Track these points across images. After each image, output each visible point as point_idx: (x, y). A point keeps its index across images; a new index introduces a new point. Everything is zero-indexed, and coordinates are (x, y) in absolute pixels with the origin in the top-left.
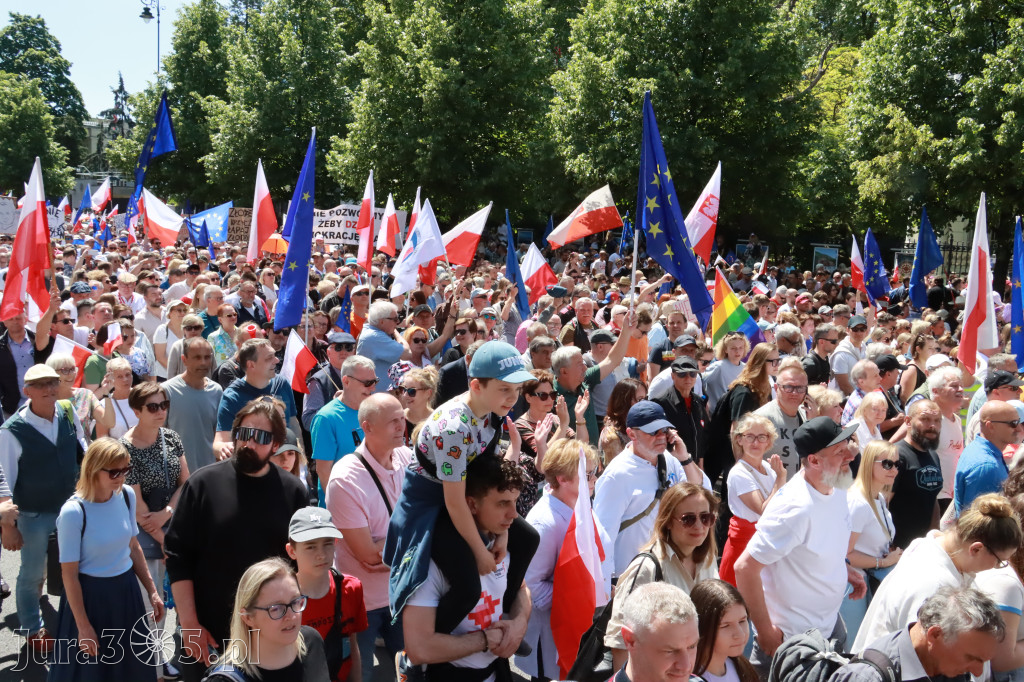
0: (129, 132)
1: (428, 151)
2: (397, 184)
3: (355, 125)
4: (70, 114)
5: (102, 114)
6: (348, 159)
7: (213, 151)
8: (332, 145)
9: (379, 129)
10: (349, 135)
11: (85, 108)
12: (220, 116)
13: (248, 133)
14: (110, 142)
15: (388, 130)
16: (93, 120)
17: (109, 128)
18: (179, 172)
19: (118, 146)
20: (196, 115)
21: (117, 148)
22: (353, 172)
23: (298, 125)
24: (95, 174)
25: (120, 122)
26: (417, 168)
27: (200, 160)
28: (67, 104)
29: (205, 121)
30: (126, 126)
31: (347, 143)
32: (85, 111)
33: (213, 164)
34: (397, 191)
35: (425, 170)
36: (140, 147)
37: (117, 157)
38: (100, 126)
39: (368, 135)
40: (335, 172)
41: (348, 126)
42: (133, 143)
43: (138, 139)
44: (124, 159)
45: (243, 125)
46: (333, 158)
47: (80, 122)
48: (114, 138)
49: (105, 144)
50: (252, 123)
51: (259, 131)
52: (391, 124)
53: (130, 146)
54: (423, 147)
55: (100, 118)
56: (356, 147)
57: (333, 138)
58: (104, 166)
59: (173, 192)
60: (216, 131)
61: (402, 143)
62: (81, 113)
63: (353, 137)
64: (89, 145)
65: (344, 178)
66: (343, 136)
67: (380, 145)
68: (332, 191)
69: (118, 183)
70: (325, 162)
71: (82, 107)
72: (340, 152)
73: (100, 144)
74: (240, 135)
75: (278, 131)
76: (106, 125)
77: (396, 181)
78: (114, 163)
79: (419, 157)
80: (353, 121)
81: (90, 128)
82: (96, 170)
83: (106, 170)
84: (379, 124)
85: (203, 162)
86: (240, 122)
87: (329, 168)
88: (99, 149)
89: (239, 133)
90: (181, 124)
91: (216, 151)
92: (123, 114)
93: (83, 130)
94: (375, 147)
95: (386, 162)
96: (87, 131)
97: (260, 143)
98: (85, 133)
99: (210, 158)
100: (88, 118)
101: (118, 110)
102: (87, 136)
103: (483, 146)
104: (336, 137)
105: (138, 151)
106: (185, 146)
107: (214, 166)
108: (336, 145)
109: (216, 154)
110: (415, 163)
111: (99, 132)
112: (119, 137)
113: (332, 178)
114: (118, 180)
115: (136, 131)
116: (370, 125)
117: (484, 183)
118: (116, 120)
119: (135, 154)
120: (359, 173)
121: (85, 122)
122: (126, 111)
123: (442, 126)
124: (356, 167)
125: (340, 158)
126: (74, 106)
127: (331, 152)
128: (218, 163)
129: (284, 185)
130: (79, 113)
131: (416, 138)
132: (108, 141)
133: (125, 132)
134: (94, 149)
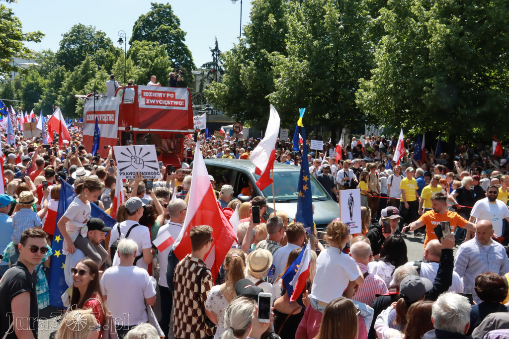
0: (220, 78)
1: (432, 88)
2: (408, 113)
3: (377, 70)
4: (184, 67)
5: (204, 66)
6: (373, 95)
7: (275, 91)
8: (360, 85)
9: (395, 73)
10: (371, 78)
11: (193, 62)
12: (281, 66)
13: (300, 78)
14: (207, 85)
15: (401, 73)
16: (199, 70)
17: (208, 75)
18: (252, 105)
19: (212, 88)
20: (264, 66)
21: (212, 89)
22: (375, 105)
23: (336, 71)
24: (198, 106)
25: (215, 71)
26: (424, 101)
27: (266, 97)
28: (182, 60)
29: (271, 69)
30: (219, 73)
31: (371, 84)
32: (193, 64)
33: (275, 99)
34: (408, 118)
35: (430, 103)
36: (227, 88)
37: (212, 95)
38: (202, 74)
39: (386, 78)
40: (361, 105)
41: (372, 71)
42: (222, 85)
43: (225, 83)
44: (216, 97)
45: (296, 72)
46: (360, 94)
47: (190, 71)
48: (210, 82)
49: (204, 86)
50: (303, 71)
51: (308, 76)
52: (405, 68)
53: (220, 88)
54: (430, 85)
55: (203, 68)
56: (377, 86)
57: (361, 80)
58: (203, 100)
59: (247, 119)
60: (278, 77)
61: (413, 82)
62: (190, 66)
63: (375, 79)
64: (195, 87)
65: (368, 109)
66: (368, 79)
67: (395, 85)
68: (359, 118)
69: (212, 113)
70: (355, 98)
71: (191, 62)
72: (366, 90)
73: (201, 86)
74: (294, 79)
75: (321, 76)
76: (206, 73)
77: (407, 111)
78: (209, 99)
79: (425, 92)
80: (377, 67)
81: (196, 75)
82: (199, 103)
83: (205, 103)
84: (395, 69)
85: (268, 98)
86: (294, 70)
87: (357, 102)
88: (201, 90)
89: (294, 78)
90: (254, 72)
91: (277, 90)
92: (217, 65)
93: (192, 77)
94: (392, 85)
95: (400, 97)
96: (194, 77)
97: (308, 85)
98: (193, 79)
99: (273, 95)
100: (195, 68)
101: (215, 63)
102: (194, 80)
103: (477, 82)
104: (363, 79)
105: (226, 91)
106: (257, 87)
107: (276, 101)
108: (363, 85)
109: (277, 92)
110: (422, 97)
111: (201, 78)
112: (214, 81)
113: (359, 109)
114: (212, 110)
115: (225, 77)
116: (388, 70)
117: (478, 112)
118: (212, 69)
119: (223, 93)
120: (380, 105)
121: (193, 72)
122: (219, 64)
123: (444, 69)
124: (377, 101)
125: (365, 94)
126: (186, 60)
127: (360, 90)
128: (278, 98)
129: (324, 115)
130: (190, 65)
131: (423, 78)
132: (206, 84)
133: (218, 77)
134: (198, 90)
